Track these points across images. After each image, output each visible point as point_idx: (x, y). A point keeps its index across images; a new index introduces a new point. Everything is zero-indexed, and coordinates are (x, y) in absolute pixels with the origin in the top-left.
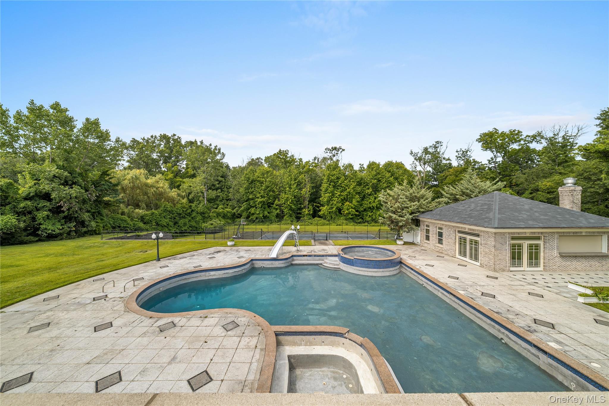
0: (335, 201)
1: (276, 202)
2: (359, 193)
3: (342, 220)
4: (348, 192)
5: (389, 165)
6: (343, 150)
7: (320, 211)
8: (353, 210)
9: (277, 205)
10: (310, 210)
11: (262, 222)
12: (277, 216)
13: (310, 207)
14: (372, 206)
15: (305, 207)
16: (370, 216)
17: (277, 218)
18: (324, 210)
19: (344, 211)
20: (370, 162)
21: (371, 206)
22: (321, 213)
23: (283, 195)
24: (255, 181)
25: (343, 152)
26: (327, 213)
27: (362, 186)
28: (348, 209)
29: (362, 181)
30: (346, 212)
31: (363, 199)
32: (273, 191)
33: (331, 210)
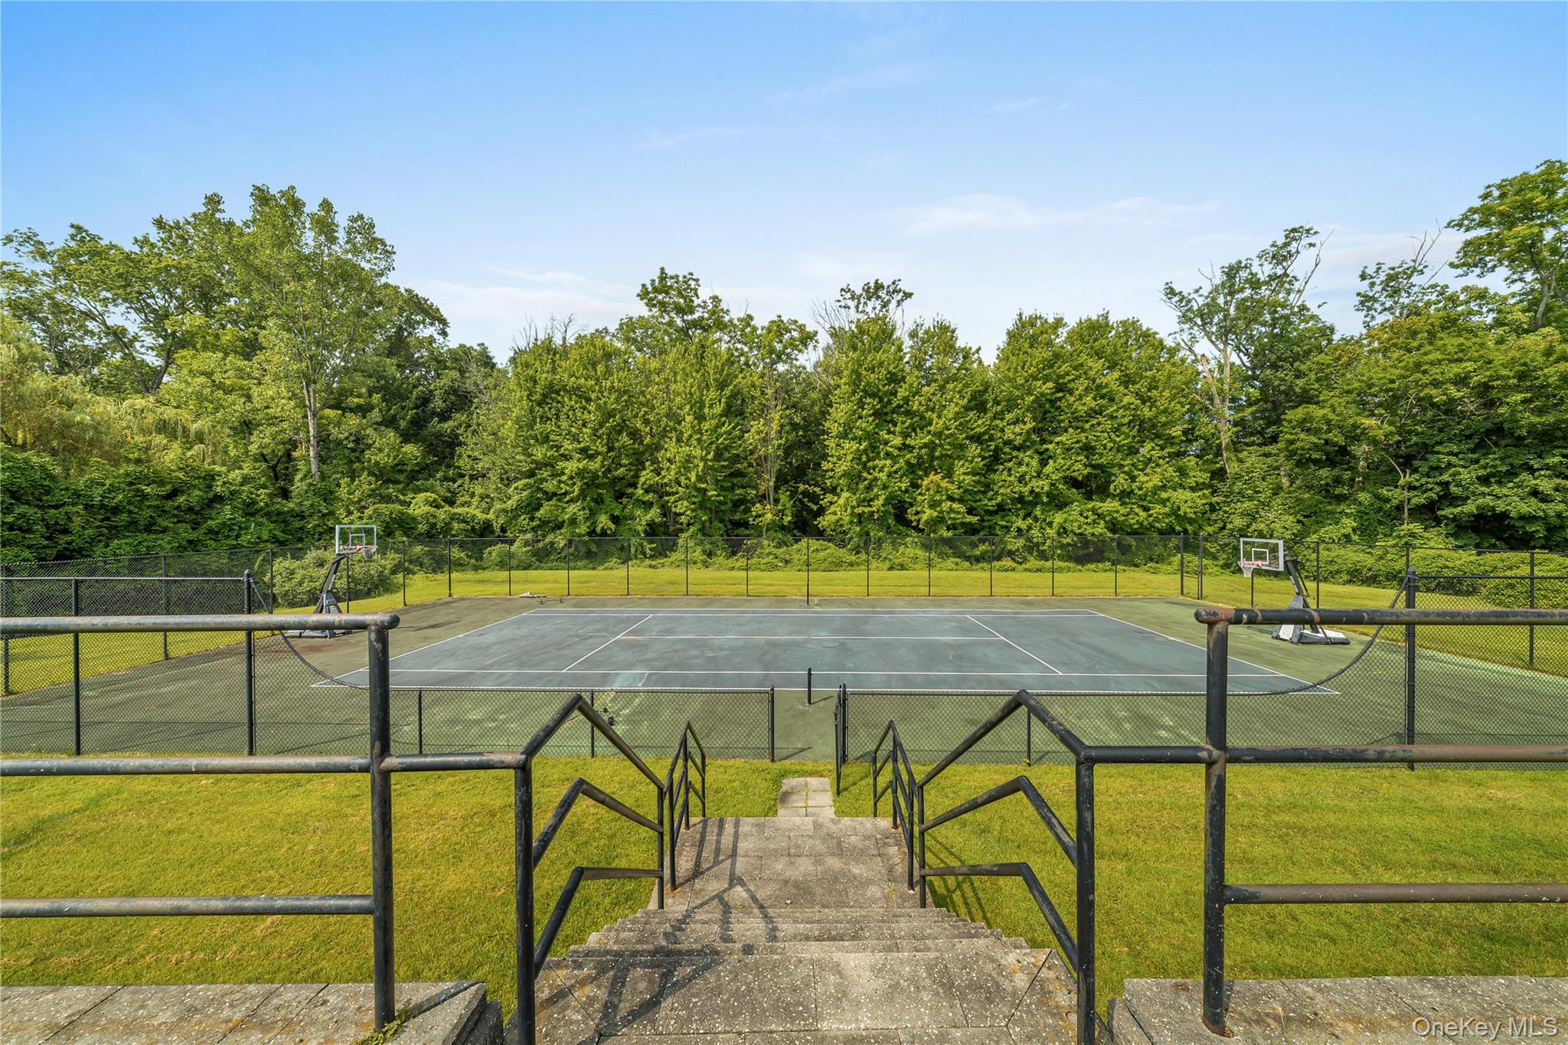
0: (881, 470)
1: (646, 476)
2: (977, 439)
3: (911, 548)
4: (935, 434)
5: (1093, 330)
6: (908, 295)
7: (821, 511)
8: (955, 506)
9: (647, 491)
10: (782, 512)
11: (589, 555)
12: (652, 530)
13: (784, 497)
14: (1032, 492)
15: (763, 498)
16: (1019, 530)
17: (651, 542)
18: (838, 510)
19: (917, 513)
20: (1021, 315)
21: (1026, 490)
22: (825, 521)
23: (671, 448)
24: (557, 392)
25: (907, 303)
26: (851, 522)
27: (990, 415)
28: (933, 505)
29: (986, 396)
30: (928, 514)
31: (994, 460)
32: (634, 435)
33: (866, 510)
